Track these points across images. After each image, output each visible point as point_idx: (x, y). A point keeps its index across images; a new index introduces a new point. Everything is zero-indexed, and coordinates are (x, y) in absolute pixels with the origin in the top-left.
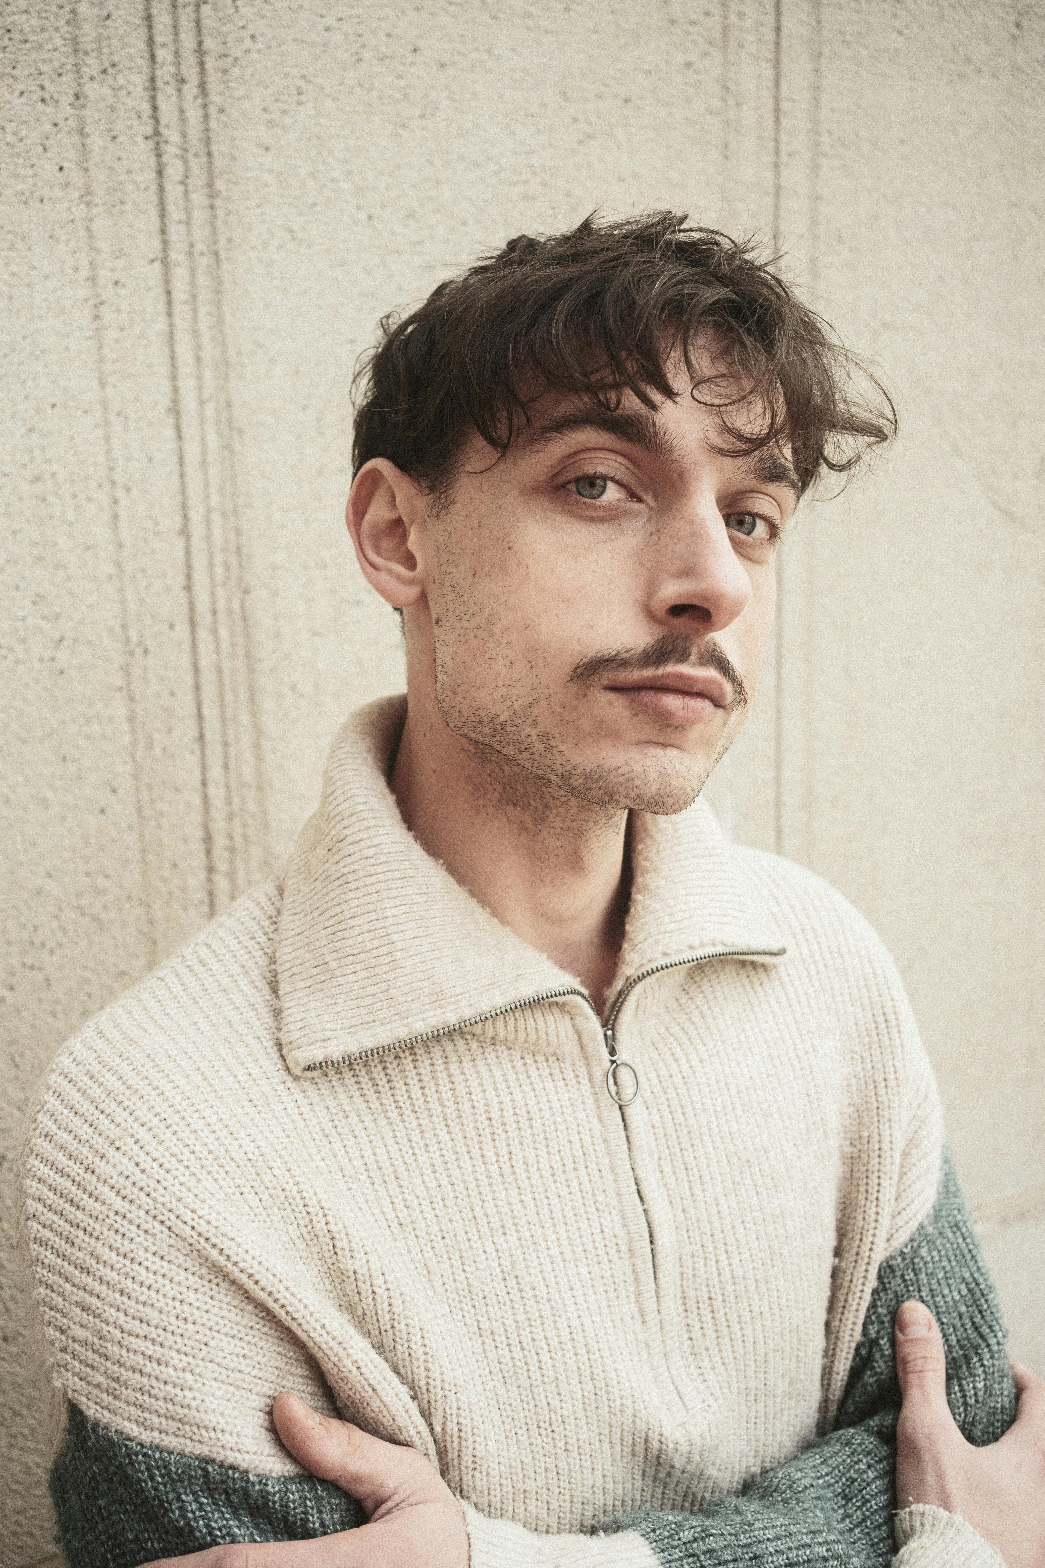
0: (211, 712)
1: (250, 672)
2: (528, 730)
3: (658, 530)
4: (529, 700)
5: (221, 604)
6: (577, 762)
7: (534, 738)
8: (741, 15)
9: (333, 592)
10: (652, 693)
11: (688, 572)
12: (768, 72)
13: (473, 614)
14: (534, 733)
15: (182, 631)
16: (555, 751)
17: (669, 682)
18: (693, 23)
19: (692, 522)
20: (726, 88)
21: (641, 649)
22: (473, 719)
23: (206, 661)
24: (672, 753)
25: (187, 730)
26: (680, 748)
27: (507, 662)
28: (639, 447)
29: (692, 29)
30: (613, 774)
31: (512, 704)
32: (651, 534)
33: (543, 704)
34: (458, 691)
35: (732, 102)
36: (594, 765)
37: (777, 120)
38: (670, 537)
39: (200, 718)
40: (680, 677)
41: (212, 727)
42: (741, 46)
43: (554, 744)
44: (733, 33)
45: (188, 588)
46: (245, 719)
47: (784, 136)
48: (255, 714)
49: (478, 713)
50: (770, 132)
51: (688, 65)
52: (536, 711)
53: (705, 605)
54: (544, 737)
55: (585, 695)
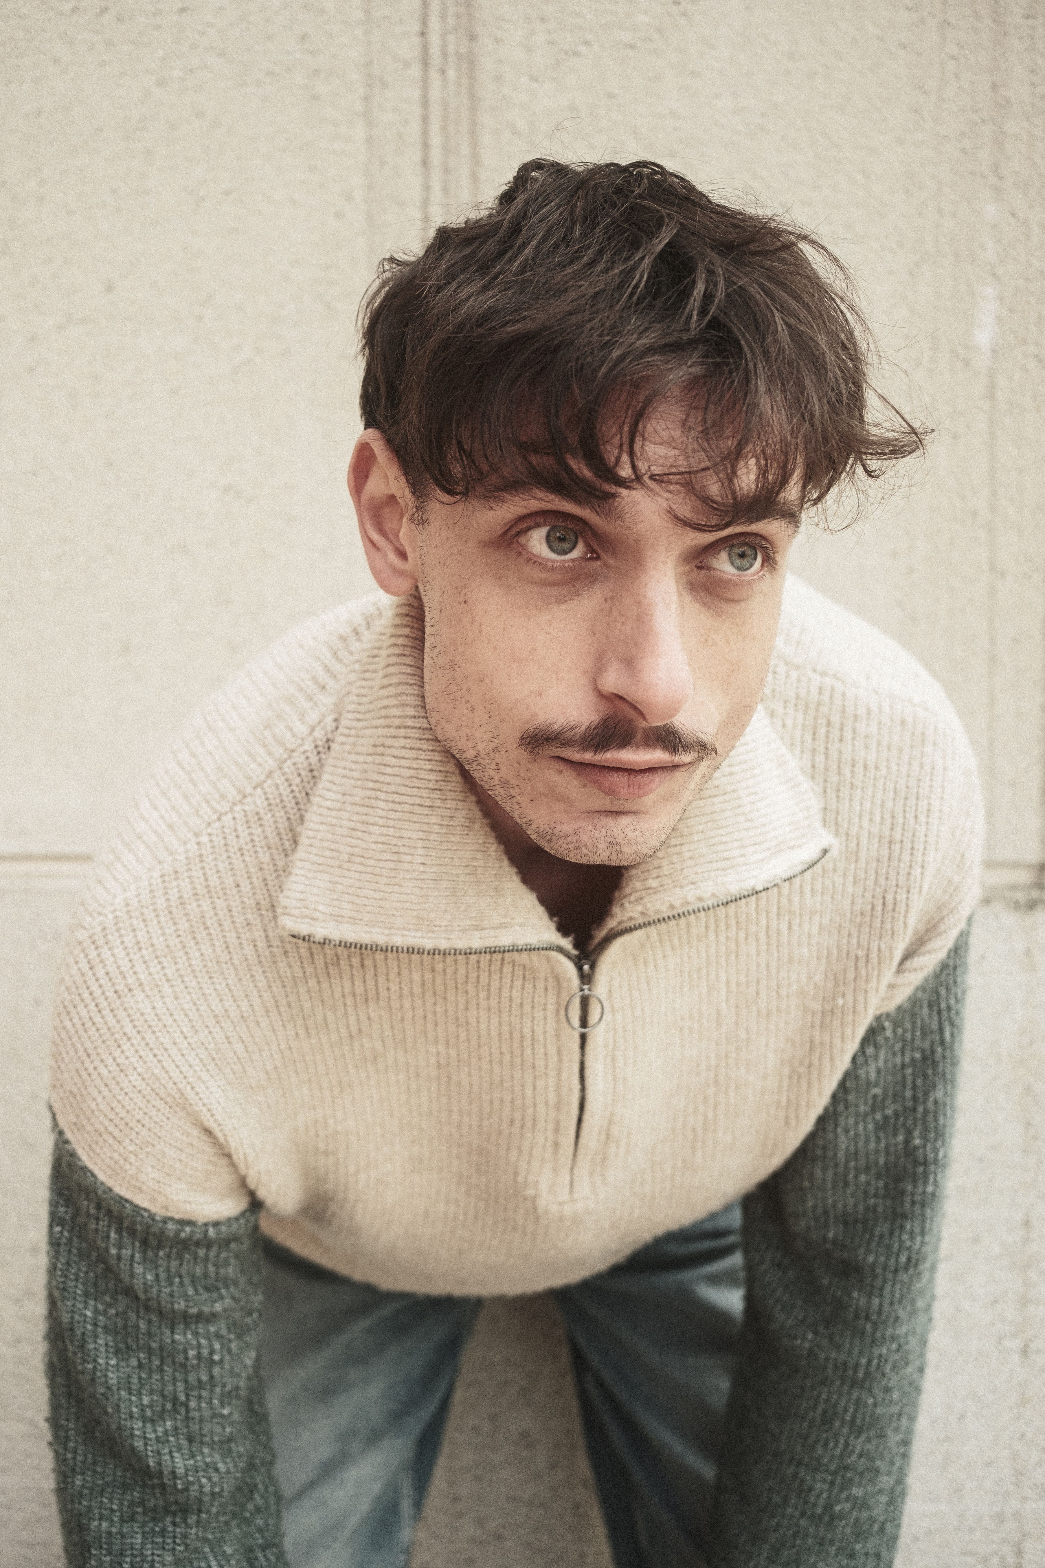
0: (435, 140)
1: (473, 109)
2: (492, 773)
3: (612, 598)
4: (492, 745)
5: (451, 49)
6: (532, 817)
9: (552, 43)
10: (597, 770)
13: (440, 653)
15: (416, 71)
16: (514, 800)
23: (435, 95)
24: (625, 821)
25: (414, 155)
26: (636, 813)
27: (468, 706)
31: (476, 745)
33: (503, 754)
39: (426, 146)
41: (436, 154)
45: (423, 34)
46: (465, 149)
48: (475, 145)
52: (498, 757)
54: (505, 783)
55: (536, 761)
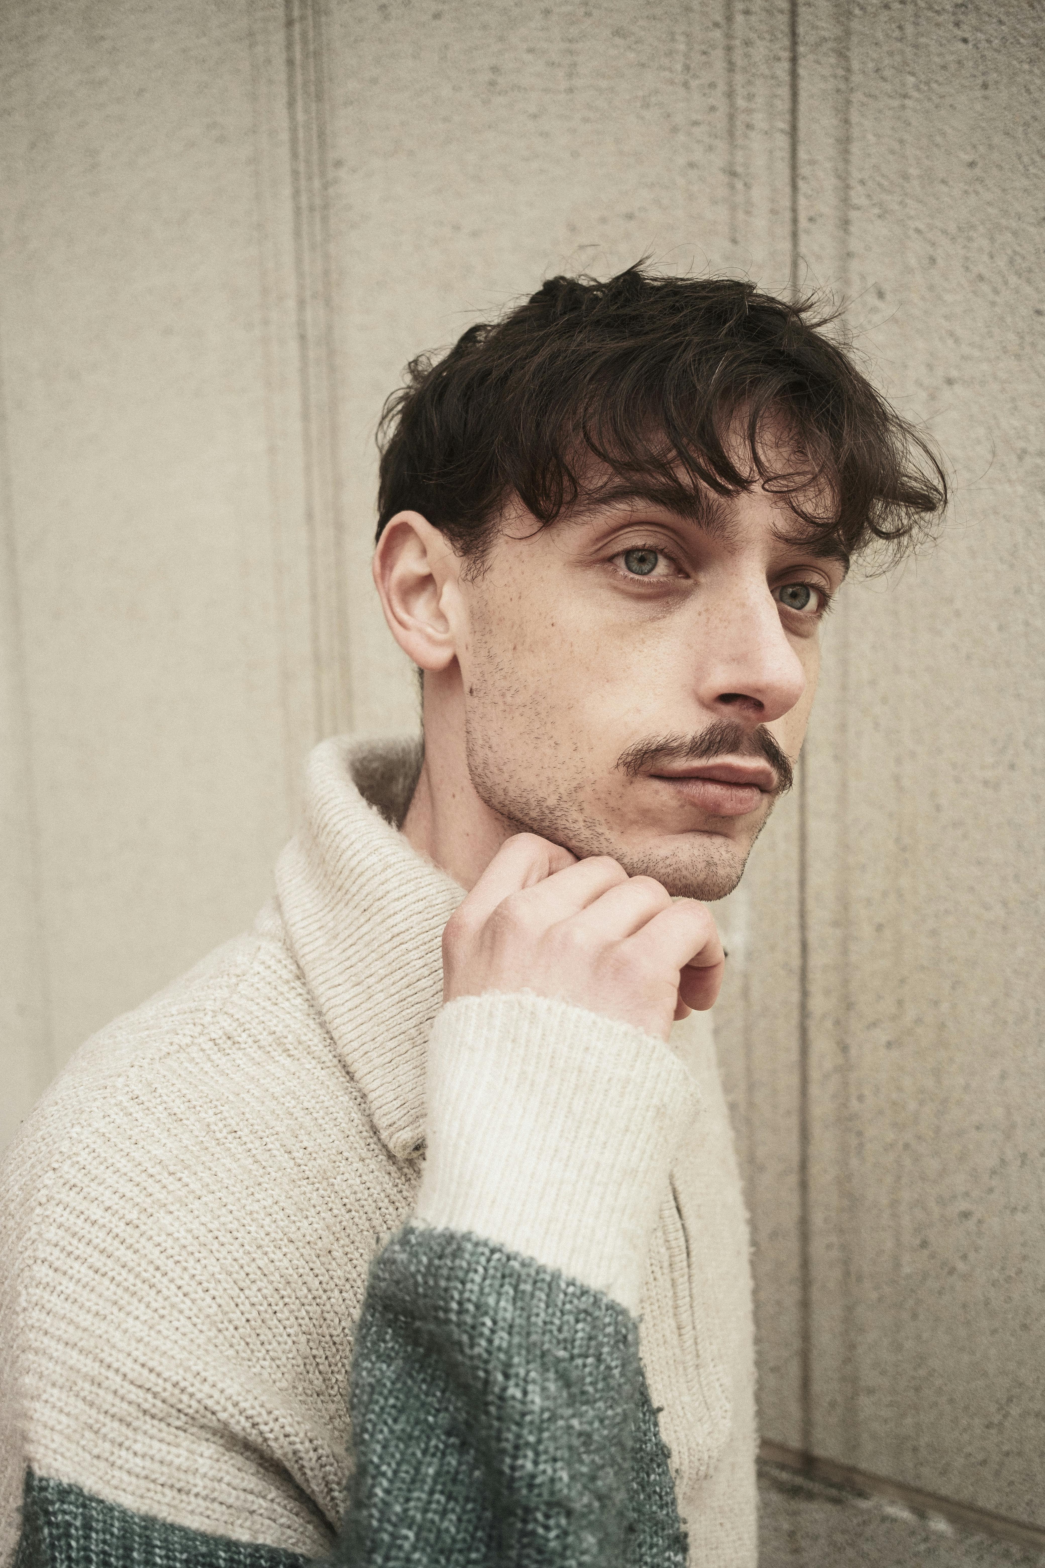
2: (575, 815)
3: (707, 610)
4: (574, 784)
6: (624, 851)
7: (582, 824)
8: (750, 97)
10: (699, 784)
11: (740, 659)
12: (782, 142)
13: (517, 691)
14: (581, 819)
16: (602, 839)
17: (717, 774)
18: (696, 123)
19: (744, 605)
20: (733, 174)
21: (689, 738)
22: (519, 800)
24: (718, 841)
26: (726, 836)
27: (552, 742)
28: (690, 521)
29: (696, 130)
30: (661, 864)
31: (558, 787)
32: (700, 614)
33: (588, 789)
34: (505, 768)
35: (739, 185)
36: (641, 855)
37: (794, 187)
38: (721, 620)
40: (729, 768)
42: (749, 126)
43: (600, 831)
44: (741, 118)
47: (802, 201)
49: (525, 794)
50: (786, 203)
51: (692, 165)
52: (581, 796)
53: (758, 697)
54: (591, 824)
55: (631, 783)
